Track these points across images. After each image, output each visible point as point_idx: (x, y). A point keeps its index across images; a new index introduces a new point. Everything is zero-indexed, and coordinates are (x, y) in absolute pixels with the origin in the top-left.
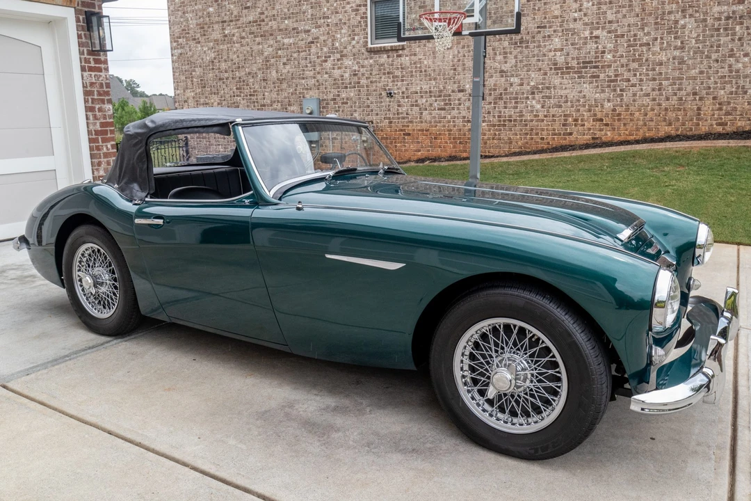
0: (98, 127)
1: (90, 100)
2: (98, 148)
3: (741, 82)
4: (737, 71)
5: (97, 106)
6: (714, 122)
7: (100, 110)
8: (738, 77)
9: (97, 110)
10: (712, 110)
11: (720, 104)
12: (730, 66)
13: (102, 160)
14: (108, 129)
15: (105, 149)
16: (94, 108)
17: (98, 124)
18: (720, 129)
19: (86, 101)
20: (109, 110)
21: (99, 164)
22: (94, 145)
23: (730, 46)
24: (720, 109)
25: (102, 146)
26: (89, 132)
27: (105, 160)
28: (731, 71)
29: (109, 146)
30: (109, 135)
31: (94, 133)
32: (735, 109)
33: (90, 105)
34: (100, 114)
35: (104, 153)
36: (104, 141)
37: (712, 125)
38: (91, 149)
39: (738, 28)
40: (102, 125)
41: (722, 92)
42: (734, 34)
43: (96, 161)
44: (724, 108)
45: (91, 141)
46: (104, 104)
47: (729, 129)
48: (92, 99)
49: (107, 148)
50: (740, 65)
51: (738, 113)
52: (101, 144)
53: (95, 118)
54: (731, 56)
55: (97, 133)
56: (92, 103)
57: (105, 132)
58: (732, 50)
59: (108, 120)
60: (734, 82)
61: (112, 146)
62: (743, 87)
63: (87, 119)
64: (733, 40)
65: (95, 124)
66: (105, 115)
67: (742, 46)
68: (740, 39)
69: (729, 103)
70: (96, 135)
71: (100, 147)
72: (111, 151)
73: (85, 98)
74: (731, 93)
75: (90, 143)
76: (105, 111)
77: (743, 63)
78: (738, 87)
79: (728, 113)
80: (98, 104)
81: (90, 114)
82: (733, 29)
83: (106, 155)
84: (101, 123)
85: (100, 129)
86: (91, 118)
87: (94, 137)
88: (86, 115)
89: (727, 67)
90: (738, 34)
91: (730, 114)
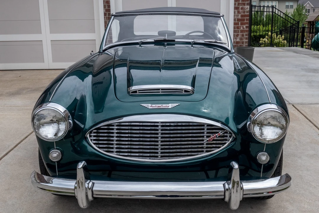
0: (240, 17)
1: (237, 4)
2: (238, 28)
5: (240, 7)
7: (242, 9)
9: (240, 9)
13: (239, 33)
14: (245, 18)
15: (242, 28)
16: (239, 7)
17: (240, 16)
19: (235, 4)
20: (247, 8)
21: (237, 35)
22: (236, 26)
25: (240, 27)
26: (235, 20)
27: (241, 34)
29: (244, 27)
30: (245, 21)
31: (237, 20)
33: (237, 6)
34: (242, 10)
35: (241, 30)
36: (242, 24)
38: (234, 28)
40: (242, 16)
43: (236, 34)
45: (235, 24)
46: (245, 5)
48: (238, 3)
49: (243, 28)
52: (240, 25)
53: (239, 12)
55: (238, 20)
56: (238, 5)
57: (244, 20)
59: (246, 14)
61: (246, 27)
63: (234, 13)
65: (238, 16)
66: (245, 11)
70: (237, 21)
71: (239, 27)
72: (245, 29)
73: (234, 3)
75: (234, 25)
76: (245, 9)
80: (241, 5)
81: (236, 10)
83: (242, 31)
84: (241, 15)
85: (240, 18)
86: (236, 12)
87: (236, 22)
88: (234, 11)
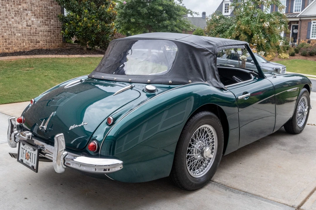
3: (12, 30)
4: (10, 25)
6: (4, 48)
8: (11, 27)
10: (3, 42)
11: (5, 39)
12: (7, 22)
18: (7, 51)
23: (5, 13)
24: (6, 42)
28: (8, 25)
32: (12, 42)
37: (3, 49)
39: (7, 5)
41: (5, 34)
42: (6, 8)
44: (7, 41)
47: (11, 51)
50: (11, 22)
51: (14, 44)
54: (6, 18)
58: (6, 15)
60: (10, 30)
62: (14, 32)
64: (6, 10)
67: (10, 14)
68: (9, 10)
69: (9, 39)
74: (9, 35)
77: (12, 21)
78: (12, 32)
79: (9, 44)
82: (5, 5)
89: (5, 22)
90: (8, 8)
91: (10, 44)
